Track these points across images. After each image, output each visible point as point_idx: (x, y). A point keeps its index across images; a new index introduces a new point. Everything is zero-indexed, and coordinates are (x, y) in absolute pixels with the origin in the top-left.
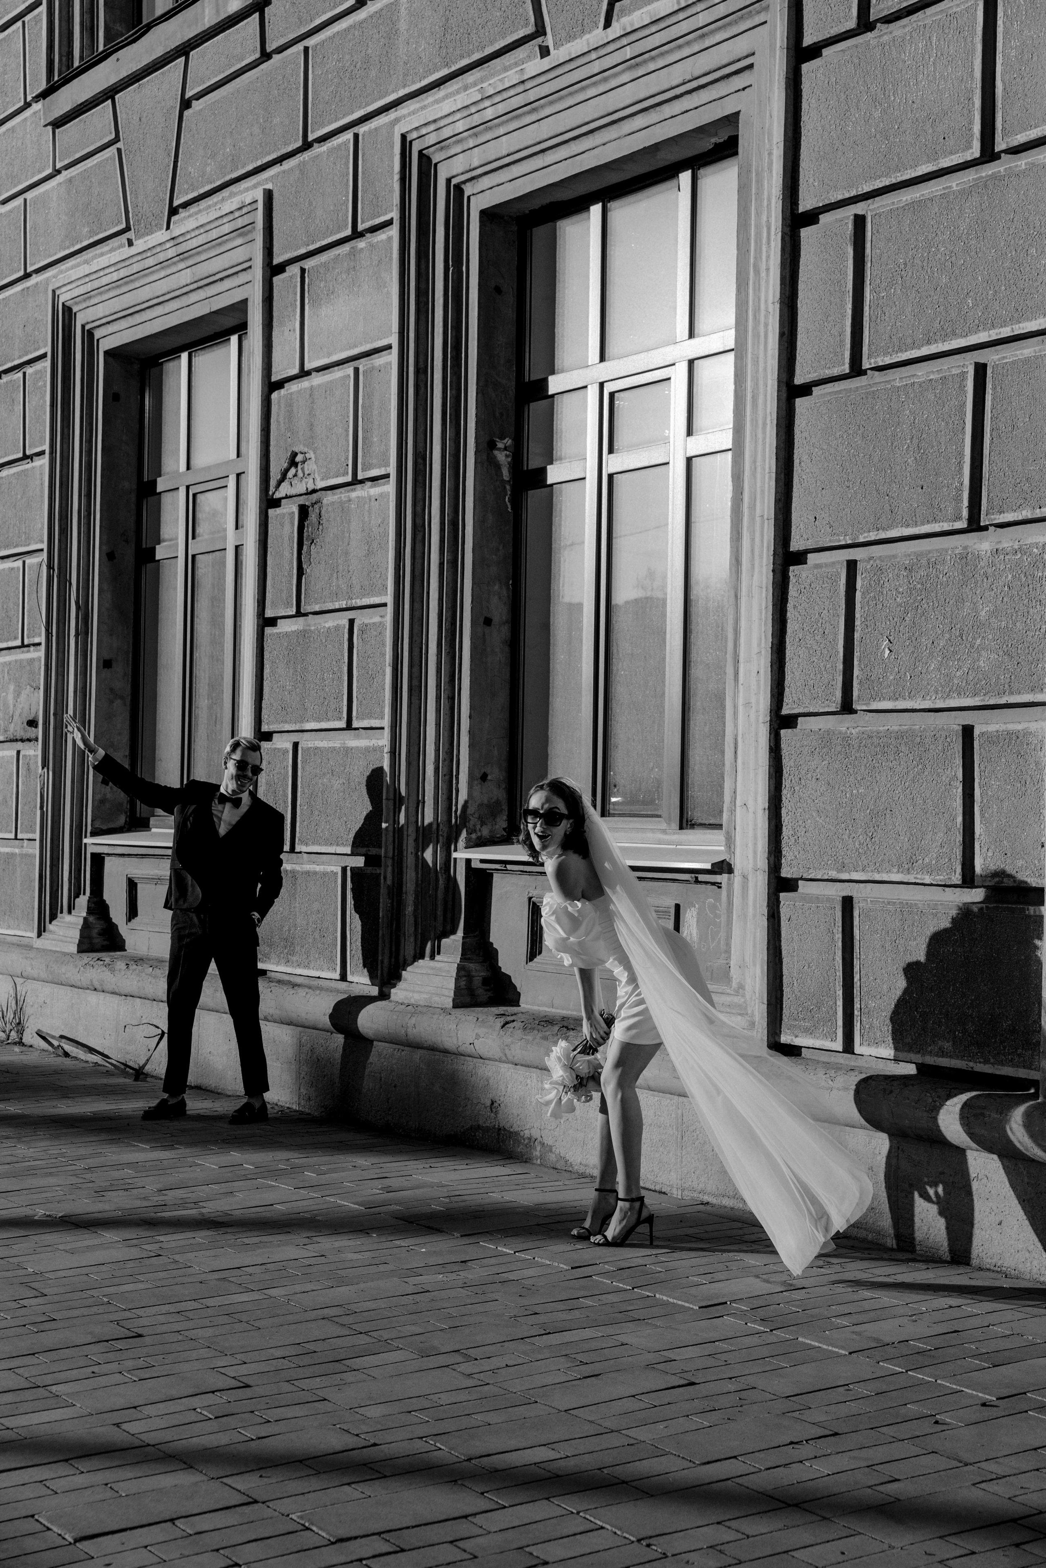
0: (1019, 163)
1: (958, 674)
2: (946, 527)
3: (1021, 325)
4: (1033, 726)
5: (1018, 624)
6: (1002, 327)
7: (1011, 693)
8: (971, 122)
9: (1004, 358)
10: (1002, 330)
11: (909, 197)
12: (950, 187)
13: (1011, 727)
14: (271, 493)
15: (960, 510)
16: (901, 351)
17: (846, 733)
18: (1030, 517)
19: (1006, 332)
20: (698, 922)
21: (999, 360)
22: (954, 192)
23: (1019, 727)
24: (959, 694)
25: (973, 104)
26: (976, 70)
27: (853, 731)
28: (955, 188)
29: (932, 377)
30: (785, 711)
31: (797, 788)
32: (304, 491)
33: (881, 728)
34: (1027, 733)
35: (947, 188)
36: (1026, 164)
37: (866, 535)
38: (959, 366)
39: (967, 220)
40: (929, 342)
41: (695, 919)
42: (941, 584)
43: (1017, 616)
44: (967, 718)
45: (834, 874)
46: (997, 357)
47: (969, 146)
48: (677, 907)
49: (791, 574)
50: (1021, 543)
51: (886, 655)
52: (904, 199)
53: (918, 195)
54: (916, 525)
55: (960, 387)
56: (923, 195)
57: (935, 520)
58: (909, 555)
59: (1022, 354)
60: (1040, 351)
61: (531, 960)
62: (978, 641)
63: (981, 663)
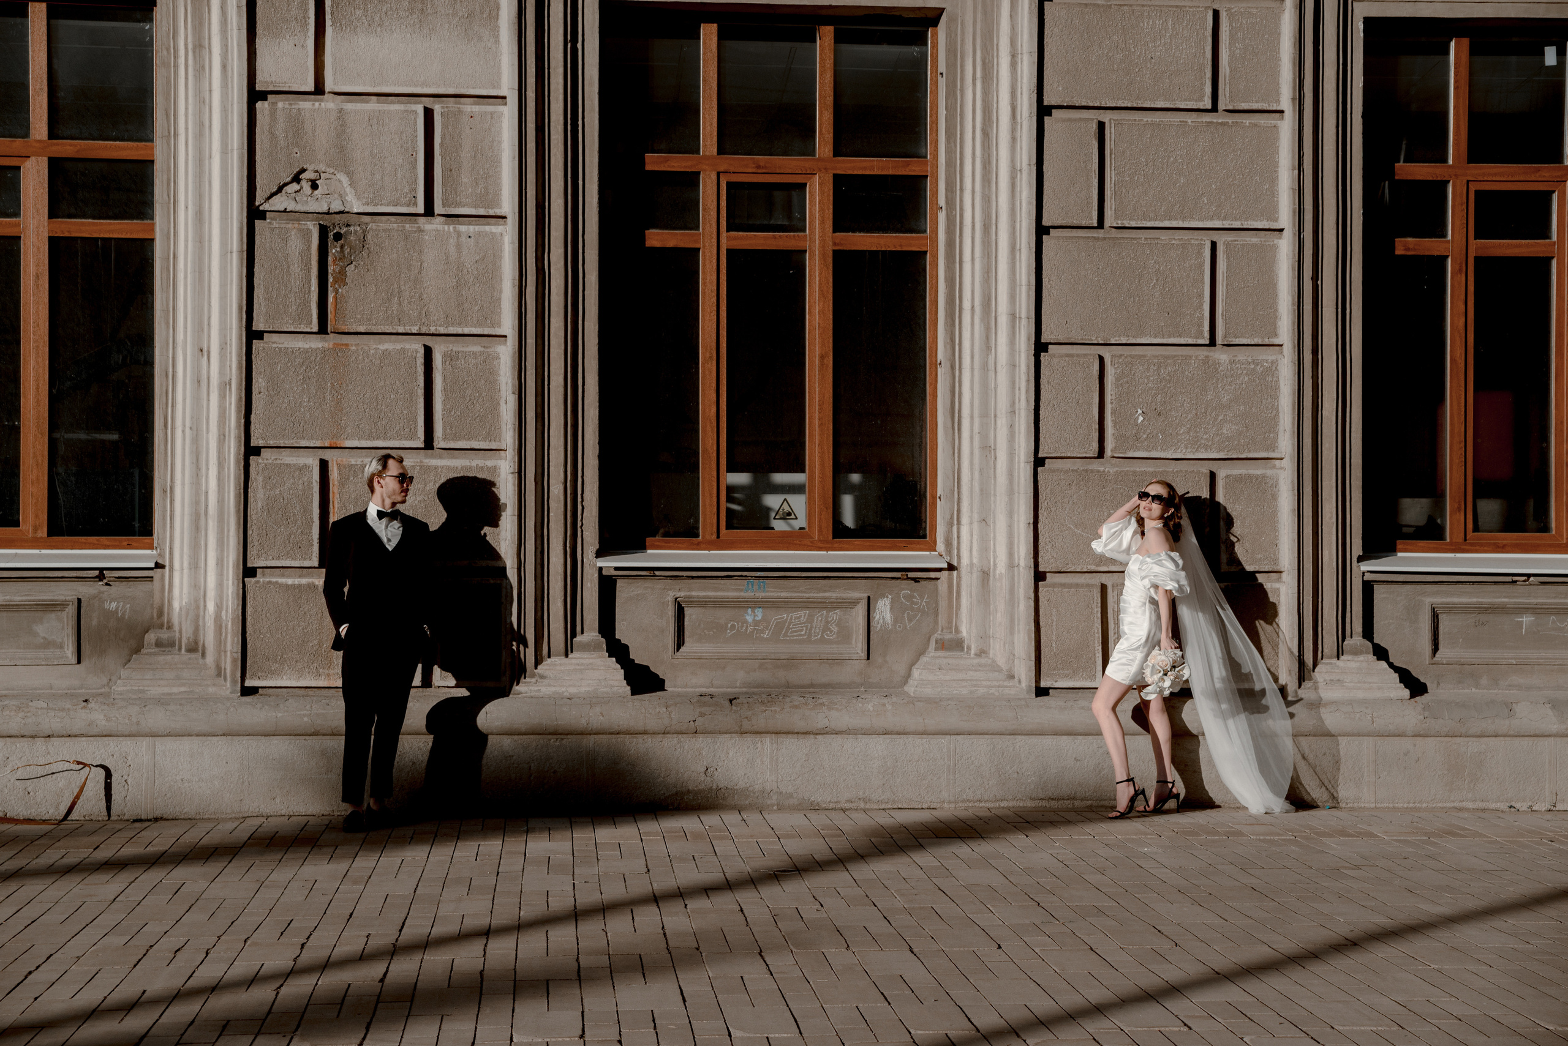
0: (1244, 121)
1: (1205, 437)
2: (1190, 342)
3: (1249, 223)
4: (1269, 472)
5: (1254, 409)
6: (1232, 220)
7: (1249, 451)
8: (1203, 84)
9: (1235, 241)
10: (1234, 222)
11: (1149, 120)
12: (1186, 122)
13: (1252, 472)
14: (257, 204)
15: (1202, 331)
16: (1145, 220)
17: (1104, 471)
18: (1260, 343)
19: (1237, 225)
20: (891, 609)
21: (1232, 241)
22: (1189, 126)
23: (1259, 472)
24: (1206, 449)
25: (1205, 74)
26: (1207, 53)
27: (1111, 471)
28: (1190, 124)
29: (1173, 242)
30: (1040, 455)
31: (1053, 509)
32: (325, 209)
33: (1138, 470)
34: (1264, 476)
35: (1183, 121)
36: (1249, 123)
37: (1117, 338)
38: (1197, 239)
39: (1201, 146)
40: (1170, 219)
41: (889, 607)
42: (1187, 378)
43: (1253, 403)
44: (1213, 466)
45: (1093, 568)
46: (1230, 239)
47: (1201, 99)
48: (869, 598)
49: (1042, 358)
50: (1254, 358)
51: (1139, 421)
52: (1145, 120)
53: (1158, 120)
54: (1163, 338)
55: (1199, 252)
56: (1162, 121)
57: (1180, 336)
58: (1157, 356)
59: (1250, 241)
60: (1265, 241)
61: (678, 650)
62: (1221, 417)
63: (1225, 431)
